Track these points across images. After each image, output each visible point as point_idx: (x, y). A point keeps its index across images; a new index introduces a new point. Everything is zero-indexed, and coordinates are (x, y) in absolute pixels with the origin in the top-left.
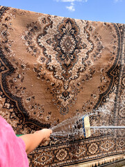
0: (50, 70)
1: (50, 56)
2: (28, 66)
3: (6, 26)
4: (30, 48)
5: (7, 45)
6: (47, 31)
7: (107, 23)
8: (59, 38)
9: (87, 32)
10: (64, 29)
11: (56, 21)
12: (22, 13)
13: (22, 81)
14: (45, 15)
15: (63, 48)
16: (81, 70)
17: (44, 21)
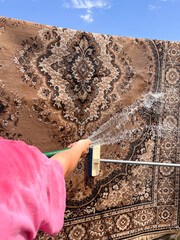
0: (57, 108)
1: (57, 88)
2: (24, 102)
4: (26, 76)
6: (53, 51)
7: (140, 39)
8: (70, 60)
9: (111, 53)
10: (77, 48)
11: (65, 37)
12: (15, 25)
13: (15, 124)
14: (49, 26)
15: (76, 76)
16: (103, 107)
17: (47, 35)
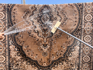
0: (36, 32)
3: (14, 13)
5: (15, 21)
6: (34, 13)
7: (70, 4)
11: (38, 8)
12: (21, 6)
13: (22, 38)
15: (43, 21)
17: (32, 8)
